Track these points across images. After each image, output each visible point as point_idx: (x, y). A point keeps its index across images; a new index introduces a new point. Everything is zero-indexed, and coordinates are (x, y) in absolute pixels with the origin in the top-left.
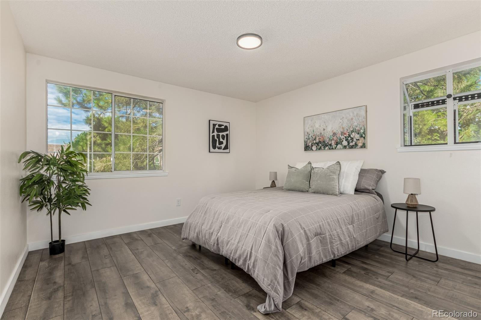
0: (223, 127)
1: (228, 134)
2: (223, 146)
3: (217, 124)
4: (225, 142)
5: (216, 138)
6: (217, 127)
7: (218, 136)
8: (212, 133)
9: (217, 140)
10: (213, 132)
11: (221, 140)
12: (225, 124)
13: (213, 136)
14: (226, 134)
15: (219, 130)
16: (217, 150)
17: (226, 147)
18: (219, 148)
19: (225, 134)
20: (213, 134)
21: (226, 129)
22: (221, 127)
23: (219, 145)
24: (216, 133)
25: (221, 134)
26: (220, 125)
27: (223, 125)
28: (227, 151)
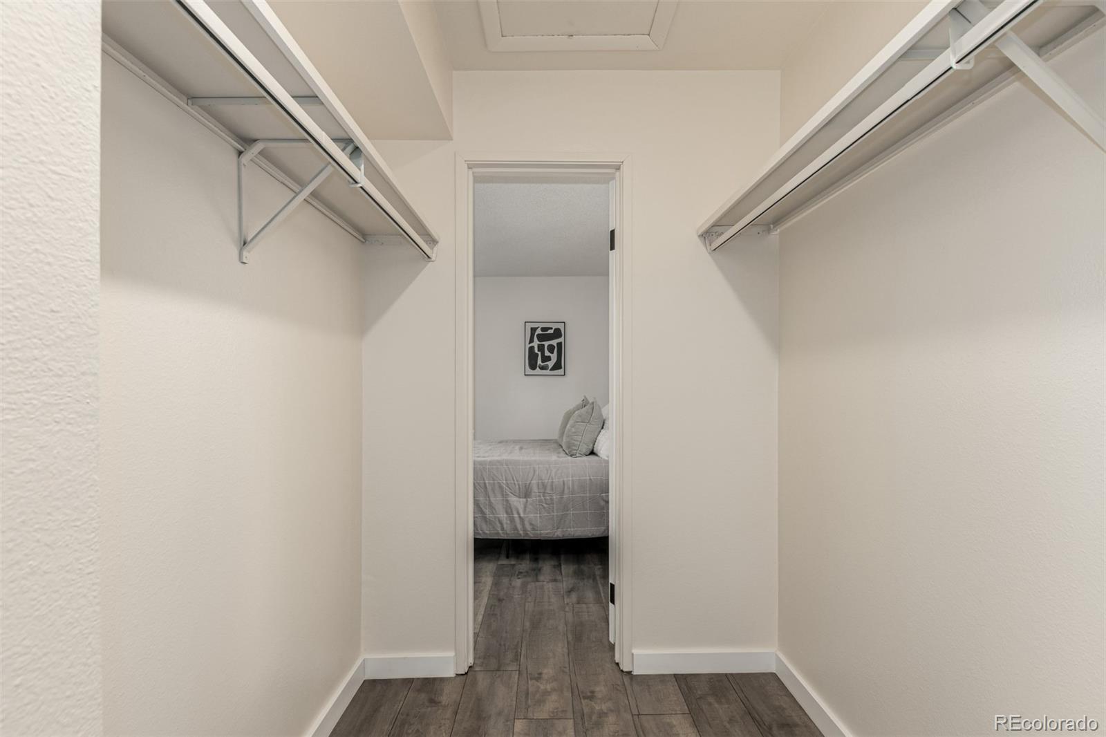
0: (551, 331)
1: (561, 343)
2: (551, 364)
3: (538, 328)
4: (554, 357)
5: (536, 351)
6: (539, 332)
7: (541, 348)
8: (529, 343)
9: (537, 354)
10: (531, 341)
11: (546, 355)
12: (555, 326)
13: (531, 349)
14: (558, 344)
15: (542, 338)
16: (538, 371)
17: (557, 366)
18: (542, 368)
19: (554, 342)
20: (531, 345)
21: (558, 333)
22: (547, 331)
23: (542, 362)
24: (536, 343)
25: (546, 344)
26: (544, 329)
27: (551, 328)
28: (561, 372)
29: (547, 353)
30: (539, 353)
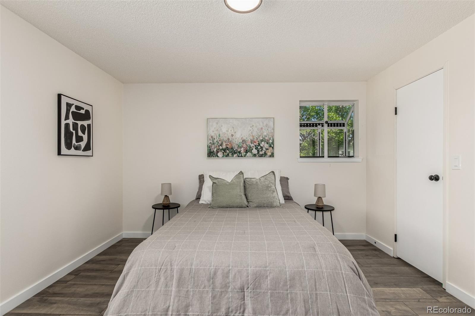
0: (83, 112)
1: (90, 124)
2: (83, 144)
3: (73, 104)
4: (85, 137)
5: (71, 129)
6: (73, 109)
7: (75, 126)
8: (65, 120)
9: (73, 133)
10: (67, 118)
12: (86, 107)
13: (67, 125)
14: (88, 125)
15: (77, 116)
16: (73, 151)
17: (88, 147)
18: (77, 148)
19: (85, 123)
20: (67, 121)
21: (87, 116)
22: (80, 110)
23: (77, 142)
24: (71, 121)
25: (80, 123)
26: (78, 108)
27: (83, 109)
28: (88, 153)
29: (80, 134)
30: (74, 132)
